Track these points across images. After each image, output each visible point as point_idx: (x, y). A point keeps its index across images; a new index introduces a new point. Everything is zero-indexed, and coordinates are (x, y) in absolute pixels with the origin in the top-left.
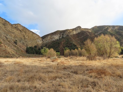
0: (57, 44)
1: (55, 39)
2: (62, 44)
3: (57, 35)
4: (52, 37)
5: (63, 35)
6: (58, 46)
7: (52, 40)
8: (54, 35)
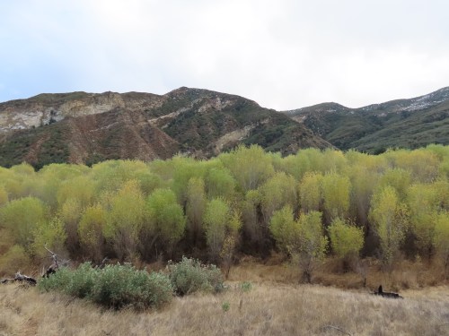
0: (21, 145)
1: (24, 125)
2: (38, 146)
3: (32, 114)
4: (14, 119)
5: (53, 113)
6: (24, 151)
7: (15, 128)
8: (20, 112)
